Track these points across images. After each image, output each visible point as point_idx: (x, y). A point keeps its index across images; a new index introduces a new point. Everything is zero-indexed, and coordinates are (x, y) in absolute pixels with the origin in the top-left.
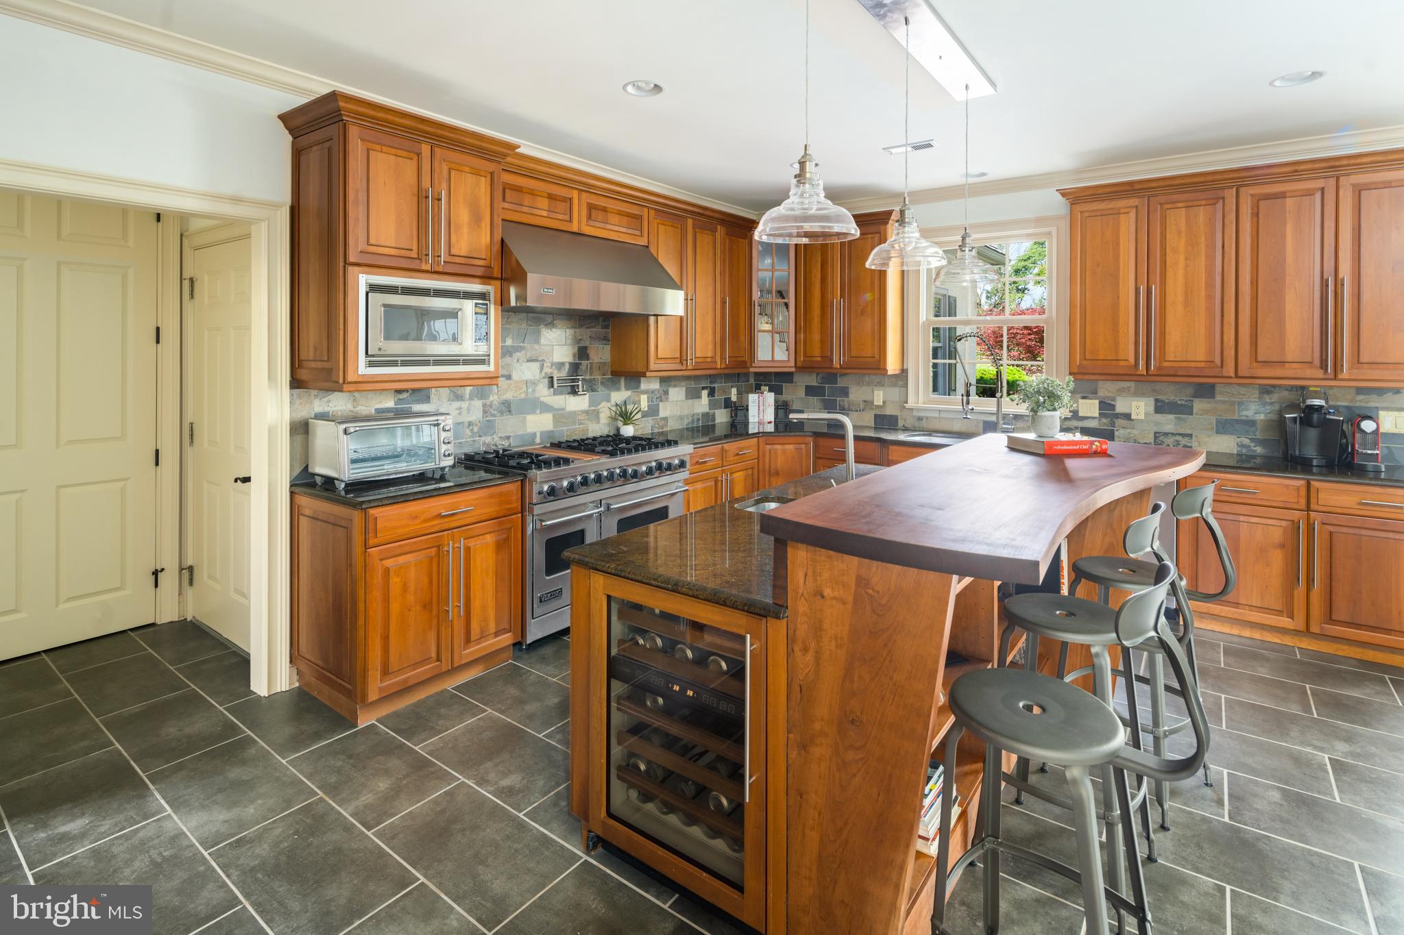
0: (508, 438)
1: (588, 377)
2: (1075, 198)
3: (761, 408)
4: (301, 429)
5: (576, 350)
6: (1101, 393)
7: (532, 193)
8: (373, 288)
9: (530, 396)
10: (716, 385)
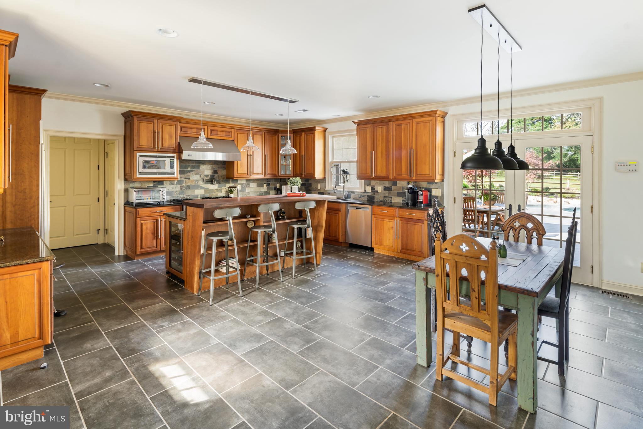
0: (189, 196)
1: (217, 179)
2: (360, 124)
3: (286, 190)
4: (126, 191)
5: (213, 171)
6: (372, 184)
7: (191, 128)
8: (141, 156)
9: (196, 184)
10: (270, 182)
